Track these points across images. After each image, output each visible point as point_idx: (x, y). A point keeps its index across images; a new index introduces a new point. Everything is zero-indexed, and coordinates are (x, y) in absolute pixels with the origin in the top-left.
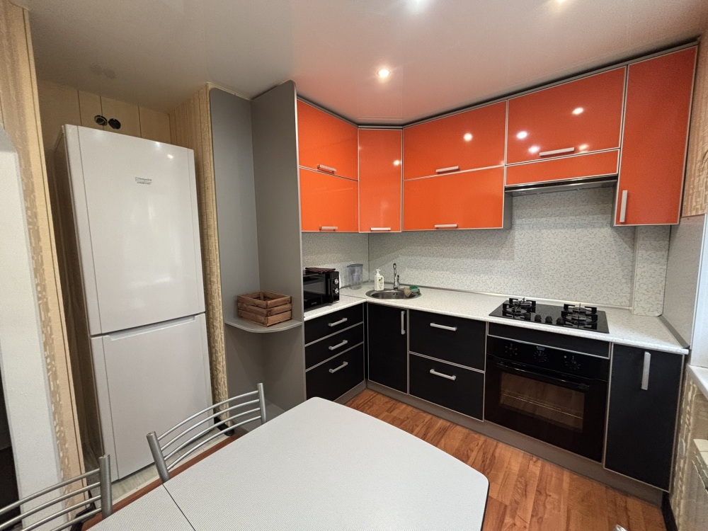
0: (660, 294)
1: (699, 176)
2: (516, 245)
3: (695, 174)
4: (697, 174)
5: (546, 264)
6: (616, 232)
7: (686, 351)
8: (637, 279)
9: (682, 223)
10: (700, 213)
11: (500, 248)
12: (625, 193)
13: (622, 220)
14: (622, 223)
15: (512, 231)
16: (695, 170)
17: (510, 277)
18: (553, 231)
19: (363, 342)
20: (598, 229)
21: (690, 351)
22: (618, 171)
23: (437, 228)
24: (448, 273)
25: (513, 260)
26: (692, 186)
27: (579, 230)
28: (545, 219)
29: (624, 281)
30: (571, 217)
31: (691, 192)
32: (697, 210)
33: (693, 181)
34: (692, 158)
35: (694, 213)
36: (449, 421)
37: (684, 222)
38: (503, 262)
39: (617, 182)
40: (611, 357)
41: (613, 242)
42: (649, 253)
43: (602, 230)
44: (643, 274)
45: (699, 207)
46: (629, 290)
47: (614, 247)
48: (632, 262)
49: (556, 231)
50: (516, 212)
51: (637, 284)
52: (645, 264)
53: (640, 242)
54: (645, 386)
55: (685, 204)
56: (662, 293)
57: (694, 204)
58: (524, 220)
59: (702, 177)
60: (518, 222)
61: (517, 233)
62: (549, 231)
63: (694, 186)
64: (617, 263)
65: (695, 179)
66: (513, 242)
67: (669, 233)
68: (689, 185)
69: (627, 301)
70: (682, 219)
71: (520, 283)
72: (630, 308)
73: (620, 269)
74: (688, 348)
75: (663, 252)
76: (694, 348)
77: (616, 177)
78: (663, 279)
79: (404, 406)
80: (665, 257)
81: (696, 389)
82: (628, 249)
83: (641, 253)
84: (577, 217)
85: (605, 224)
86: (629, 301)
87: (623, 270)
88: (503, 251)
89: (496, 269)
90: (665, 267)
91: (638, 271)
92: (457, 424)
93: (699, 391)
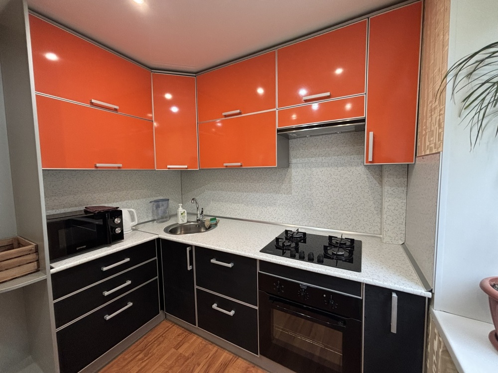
0: (402, 224)
1: (431, 115)
2: (292, 181)
3: (426, 115)
4: (429, 115)
5: (317, 198)
6: (368, 170)
7: (429, 295)
8: (384, 211)
9: (417, 162)
10: (434, 152)
11: (281, 184)
12: (371, 134)
13: (370, 159)
14: (370, 162)
15: (289, 170)
16: (427, 111)
17: (289, 209)
18: (321, 170)
19: (157, 277)
20: (355, 167)
21: (433, 294)
22: (365, 115)
23: (226, 166)
24: (243, 205)
25: (291, 194)
26: (424, 127)
27: (340, 169)
28: (314, 159)
29: (375, 212)
30: (334, 157)
31: (424, 132)
32: (431, 149)
33: (426, 122)
34: (424, 101)
35: (428, 152)
36: (232, 353)
37: (419, 161)
38: (284, 196)
39: (365, 124)
40: (363, 297)
41: (366, 179)
42: (392, 189)
43: (358, 168)
44: (389, 207)
45: (432, 145)
46: (379, 220)
47: (367, 183)
48: (381, 196)
49: (323, 169)
50: (292, 153)
51: (385, 216)
52: (390, 199)
53: (385, 179)
54: (394, 330)
55: (419, 144)
56: (404, 223)
57: (428, 143)
58: (298, 159)
59: (434, 117)
60: (293, 161)
61: (293, 170)
62: (318, 170)
63: (426, 127)
64: (369, 197)
65: (426, 120)
66: (290, 179)
67: (408, 170)
68: (422, 127)
69: (378, 229)
70: (417, 159)
71: (297, 214)
72: (381, 236)
73: (372, 202)
74: (431, 291)
75: (403, 188)
76: (436, 292)
77: (363, 120)
78: (404, 212)
79: (195, 337)
80: (405, 192)
81: (442, 343)
82: (377, 185)
83: (387, 188)
84: (339, 157)
85: (360, 163)
86: (380, 229)
87: (374, 203)
88: (283, 186)
89: (279, 201)
90: (405, 201)
91: (385, 205)
92: (239, 357)
93: (445, 346)
